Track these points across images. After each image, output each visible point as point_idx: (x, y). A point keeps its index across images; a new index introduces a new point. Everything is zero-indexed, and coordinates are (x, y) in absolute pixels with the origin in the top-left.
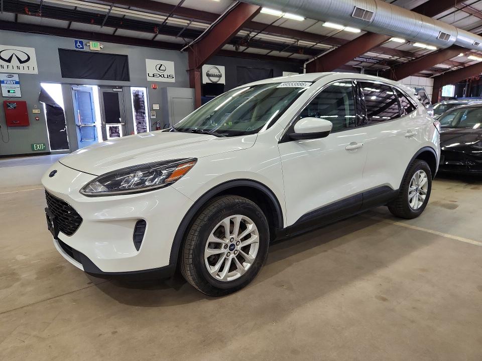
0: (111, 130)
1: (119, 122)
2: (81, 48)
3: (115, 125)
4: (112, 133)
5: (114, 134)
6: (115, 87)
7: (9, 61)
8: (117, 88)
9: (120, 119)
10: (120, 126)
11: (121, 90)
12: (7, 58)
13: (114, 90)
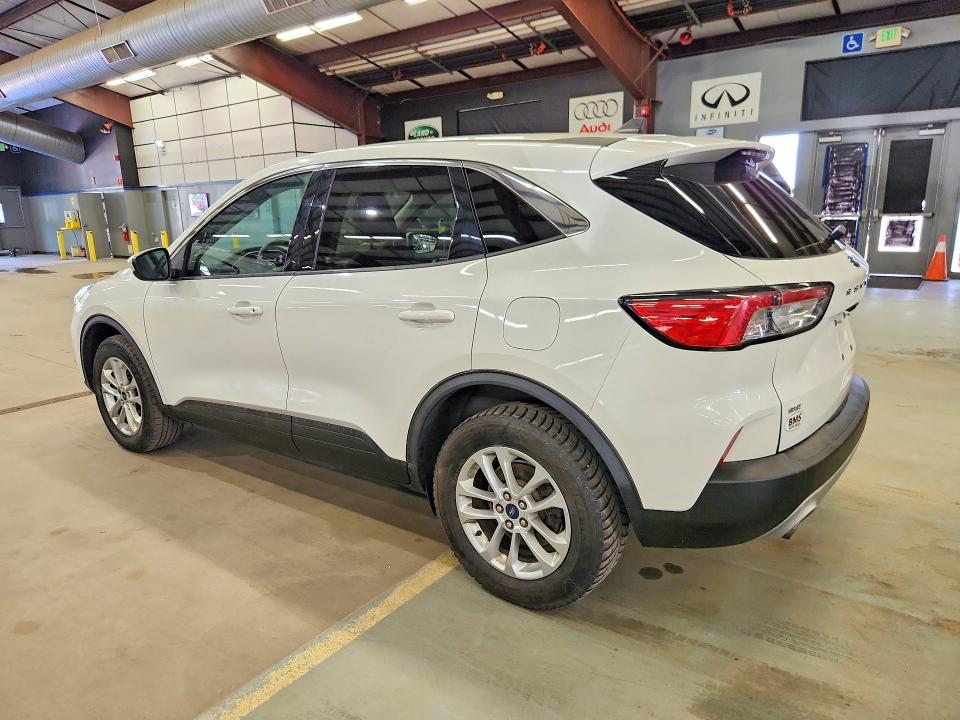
0: (893, 229)
1: (918, 210)
2: (856, 49)
3: (905, 218)
4: (894, 235)
5: (898, 239)
6: (923, 126)
7: (715, 105)
8: (930, 129)
9: (924, 204)
10: (919, 220)
11: (941, 131)
12: (713, 102)
13: (923, 132)
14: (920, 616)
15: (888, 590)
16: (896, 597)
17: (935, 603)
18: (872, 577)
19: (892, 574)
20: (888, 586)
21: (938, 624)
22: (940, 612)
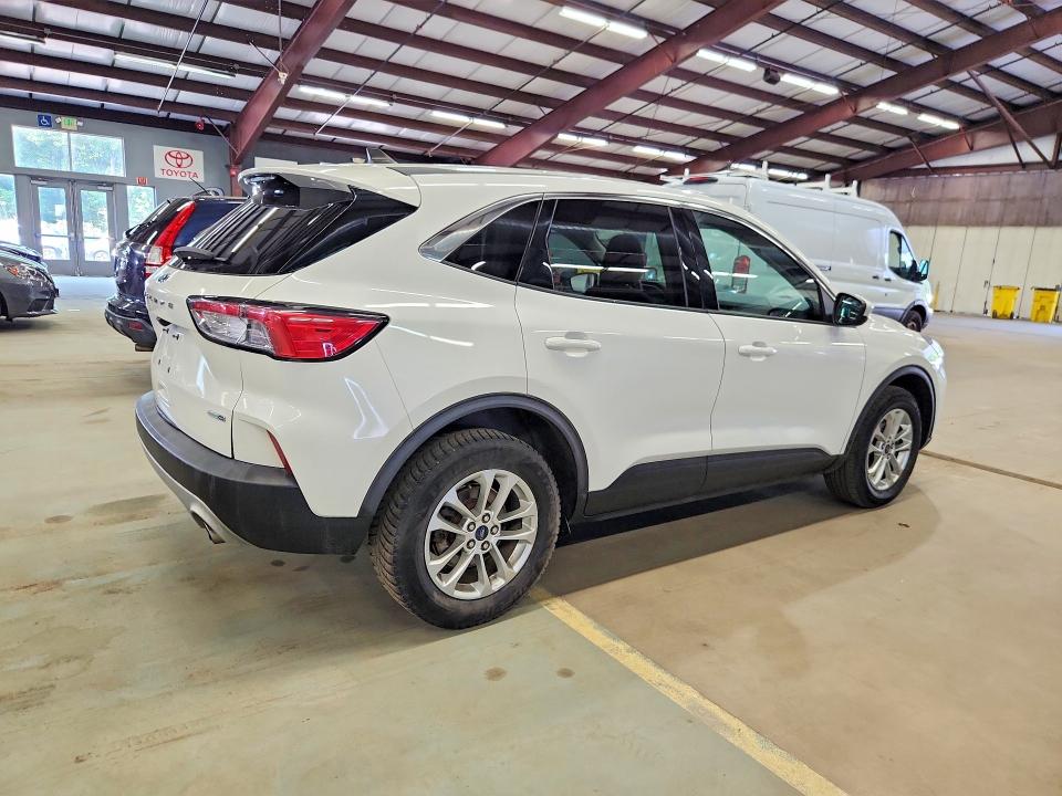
14: (73, 582)
15: (110, 588)
16: (99, 587)
17: (66, 597)
18: (128, 593)
19: (114, 604)
20: (110, 592)
21: (57, 584)
22: (58, 592)
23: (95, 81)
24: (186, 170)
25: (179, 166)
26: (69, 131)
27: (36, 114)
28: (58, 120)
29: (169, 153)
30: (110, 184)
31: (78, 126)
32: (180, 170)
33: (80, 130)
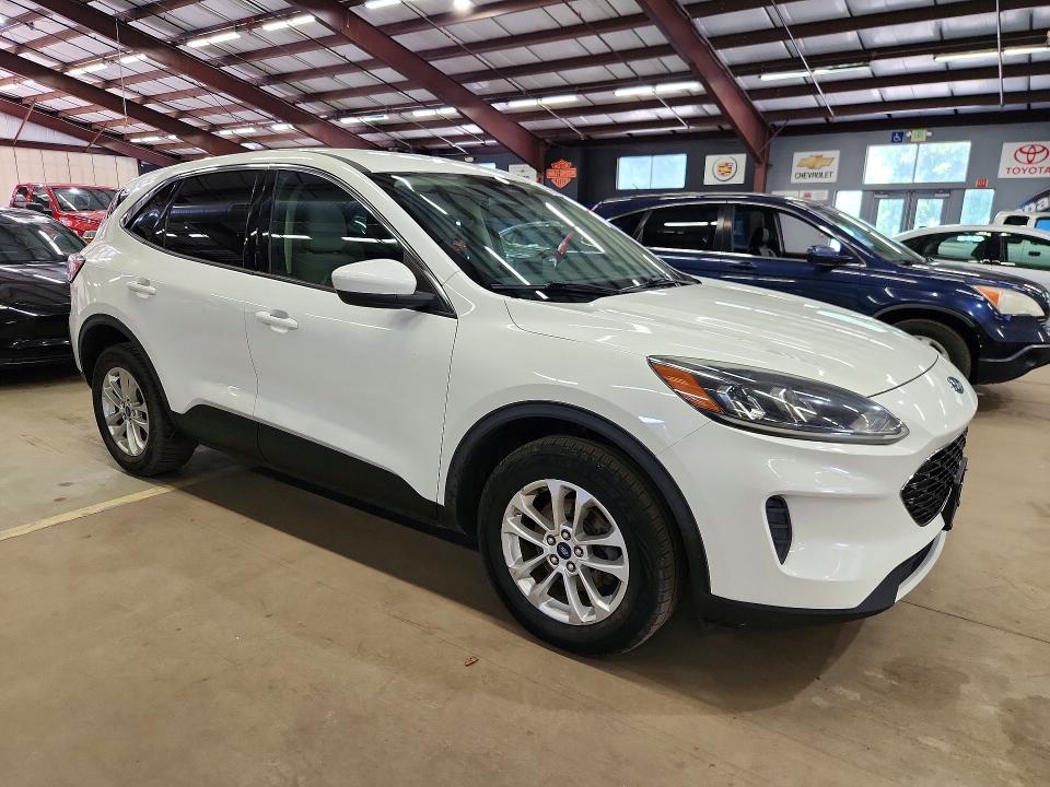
23: (940, 89)
24: (1036, 166)
25: (1030, 162)
26: (918, 143)
27: (889, 133)
28: (909, 134)
29: (1021, 150)
30: (948, 191)
31: (927, 137)
32: (1030, 166)
33: (929, 140)
